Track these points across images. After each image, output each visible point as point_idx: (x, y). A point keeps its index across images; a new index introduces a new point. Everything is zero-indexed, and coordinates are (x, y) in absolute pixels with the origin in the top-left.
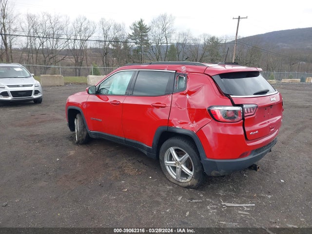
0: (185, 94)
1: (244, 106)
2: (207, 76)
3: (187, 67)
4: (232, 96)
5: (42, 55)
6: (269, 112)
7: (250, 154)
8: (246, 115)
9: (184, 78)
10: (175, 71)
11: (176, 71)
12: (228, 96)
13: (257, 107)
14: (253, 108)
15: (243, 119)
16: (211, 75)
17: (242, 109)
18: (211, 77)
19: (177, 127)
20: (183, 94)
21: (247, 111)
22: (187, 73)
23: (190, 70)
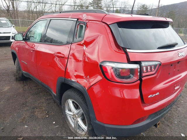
0: (82, 45)
1: (143, 64)
2: (104, 24)
3: (87, 15)
4: (128, 50)
5: (36, 15)
6: (175, 69)
7: (148, 118)
8: (144, 74)
9: (84, 26)
10: (76, 20)
11: (78, 19)
12: (124, 50)
13: (160, 65)
14: (155, 66)
15: (140, 79)
16: (108, 23)
17: (139, 67)
18: (108, 25)
19: (73, 80)
20: (80, 45)
21: (147, 69)
22: (87, 21)
23: (90, 18)
